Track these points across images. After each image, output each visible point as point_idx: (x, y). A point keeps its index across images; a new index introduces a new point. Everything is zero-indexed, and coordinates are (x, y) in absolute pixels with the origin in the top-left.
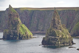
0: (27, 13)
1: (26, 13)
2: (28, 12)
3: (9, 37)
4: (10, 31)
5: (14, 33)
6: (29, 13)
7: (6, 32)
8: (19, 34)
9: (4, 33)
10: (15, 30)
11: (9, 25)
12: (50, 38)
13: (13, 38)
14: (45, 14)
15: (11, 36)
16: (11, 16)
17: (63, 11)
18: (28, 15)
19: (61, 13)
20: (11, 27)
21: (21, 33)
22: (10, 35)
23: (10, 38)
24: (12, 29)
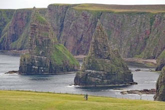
0: (88, 18)
1: (86, 16)
2: (88, 15)
3: (31, 68)
4: (33, 57)
5: (40, 61)
6: (91, 18)
7: (24, 60)
8: (50, 62)
9: (21, 60)
10: (42, 55)
11: (31, 46)
12: (89, 73)
13: (39, 72)
14: (124, 19)
15: (34, 67)
16: (35, 30)
17: (160, 15)
18: (88, 21)
19: (156, 19)
20: (35, 49)
21: (55, 61)
22: (32, 66)
23: (33, 70)
24: (36, 54)
